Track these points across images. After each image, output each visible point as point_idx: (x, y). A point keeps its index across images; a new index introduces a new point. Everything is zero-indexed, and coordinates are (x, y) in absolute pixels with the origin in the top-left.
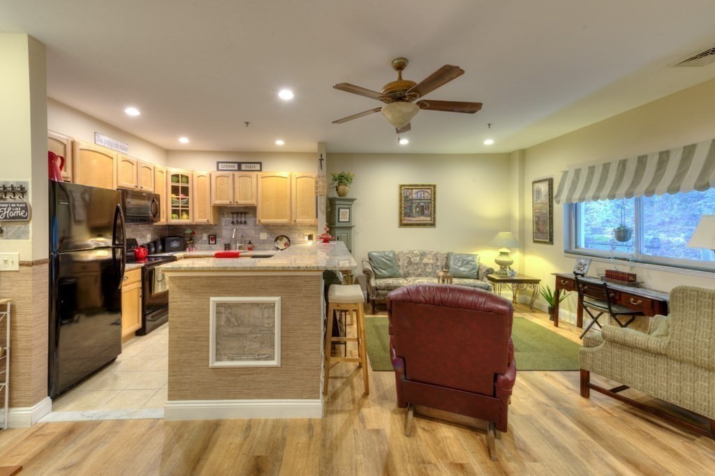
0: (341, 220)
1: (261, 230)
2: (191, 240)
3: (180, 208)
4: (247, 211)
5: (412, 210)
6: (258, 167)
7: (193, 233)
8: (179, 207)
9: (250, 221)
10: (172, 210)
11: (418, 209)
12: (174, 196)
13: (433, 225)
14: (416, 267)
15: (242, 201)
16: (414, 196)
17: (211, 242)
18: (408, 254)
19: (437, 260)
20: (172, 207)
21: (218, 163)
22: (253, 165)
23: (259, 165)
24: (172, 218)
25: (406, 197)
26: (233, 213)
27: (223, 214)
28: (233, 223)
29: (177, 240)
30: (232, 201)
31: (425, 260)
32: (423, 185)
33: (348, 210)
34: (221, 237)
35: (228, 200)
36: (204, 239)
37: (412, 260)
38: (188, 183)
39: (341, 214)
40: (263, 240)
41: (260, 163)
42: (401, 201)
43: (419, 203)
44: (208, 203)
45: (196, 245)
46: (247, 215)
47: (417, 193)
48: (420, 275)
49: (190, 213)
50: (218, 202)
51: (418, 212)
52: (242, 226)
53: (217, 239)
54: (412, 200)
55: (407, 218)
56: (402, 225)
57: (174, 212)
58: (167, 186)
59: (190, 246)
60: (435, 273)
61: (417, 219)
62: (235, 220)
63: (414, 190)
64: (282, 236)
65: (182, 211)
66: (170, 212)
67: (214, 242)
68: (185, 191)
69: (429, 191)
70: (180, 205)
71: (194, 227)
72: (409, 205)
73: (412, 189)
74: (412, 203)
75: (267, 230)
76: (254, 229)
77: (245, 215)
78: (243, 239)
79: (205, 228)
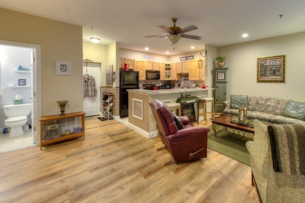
0: (218, 79)
1: (193, 83)
2: (173, 85)
3: (168, 75)
5: (266, 73)
6: (192, 57)
7: (174, 83)
11: (270, 72)
12: (166, 71)
13: (283, 81)
14: (261, 106)
15: (184, 72)
16: (268, 64)
18: (258, 98)
19: (278, 104)
20: (166, 74)
21: (181, 58)
24: (166, 78)
25: (263, 65)
26: (184, 76)
27: (182, 77)
28: (184, 80)
29: (169, 85)
31: (269, 103)
32: (275, 57)
33: (223, 74)
34: (181, 85)
35: (180, 71)
36: (177, 85)
37: (259, 102)
38: (170, 66)
39: (219, 76)
40: (193, 87)
42: (258, 67)
43: (271, 68)
44: (175, 73)
45: (174, 87)
47: (270, 62)
48: (263, 111)
49: (171, 76)
50: (178, 72)
51: (271, 74)
52: (187, 81)
54: (266, 66)
55: (262, 77)
56: (259, 81)
57: (166, 76)
58: (164, 68)
60: (274, 112)
61: (270, 78)
63: (268, 61)
64: (197, 85)
66: (165, 76)
67: (179, 87)
68: (169, 69)
69: (280, 60)
71: (173, 81)
72: (264, 69)
73: (267, 60)
74: (266, 69)
75: (195, 83)
76: (191, 82)
77: (188, 77)
78: (187, 86)
79: (176, 81)
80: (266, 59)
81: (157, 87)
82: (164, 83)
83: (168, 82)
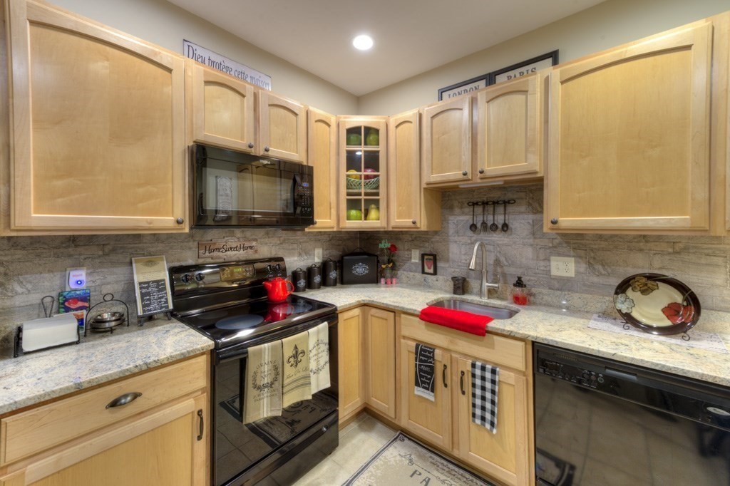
1: (555, 250)
2: (390, 261)
3: (363, 197)
4: (510, 196)
7: (393, 248)
8: (360, 194)
9: (520, 221)
10: (348, 200)
12: (352, 173)
15: (496, 167)
17: (427, 270)
20: (348, 194)
21: (443, 91)
22: (532, 66)
23: (552, 59)
24: (349, 218)
26: (475, 204)
27: (451, 208)
28: (473, 227)
29: (364, 261)
30: (469, 170)
34: (447, 260)
35: (459, 169)
36: (413, 261)
38: (378, 143)
40: (561, 279)
41: (553, 55)
44: (415, 182)
45: (400, 273)
46: (510, 208)
49: (383, 205)
50: (436, 177)
52: (497, 237)
53: (440, 264)
57: (353, 204)
58: (338, 154)
59: (387, 274)
62: (479, 221)
64: (655, 278)
65: (367, 202)
66: (344, 205)
67: (431, 271)
68: (373, 161)
70: (363, 191)
75: (574, 249)
76: (532, 245)
77: (505, 207)
78: (499, 270)
79: (416, 238)
81: (295, 276)
82: (339, 245)
83: (358, 241)
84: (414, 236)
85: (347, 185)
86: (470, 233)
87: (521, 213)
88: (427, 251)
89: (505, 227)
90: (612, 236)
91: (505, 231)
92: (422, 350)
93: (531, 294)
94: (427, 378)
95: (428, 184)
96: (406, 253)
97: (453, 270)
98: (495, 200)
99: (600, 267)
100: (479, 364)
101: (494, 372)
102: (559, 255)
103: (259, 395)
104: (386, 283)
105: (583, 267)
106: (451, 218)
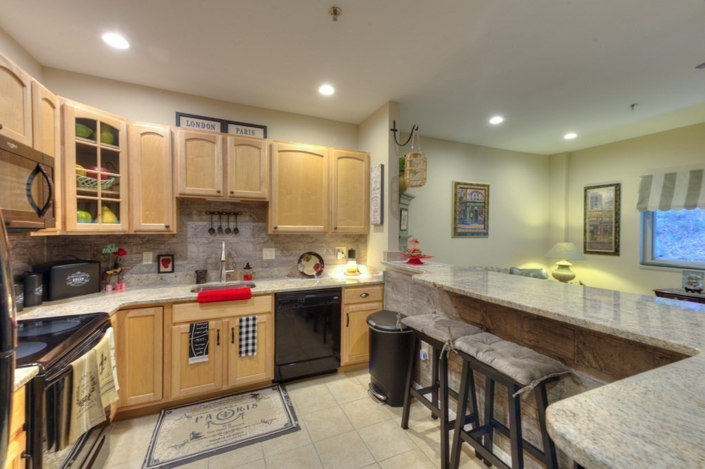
0: (402, 227)
1: (265, 245)
2: (116, 266)
3: (99, 198)
4: (238, 209)
5: (466, 216)
6: (258, 131)
7: (121, 252)
8: (95, 195)
9: (246, 226)
10: (79, 200)
11: (472, 214)
12: (80, 168)
13: (486, 234)
15: (242, 190)
16: (468, 197)
17: (163, 268)
20: (79, 193)
21: (177, 115)
22: (252, 129)
23: (262, 130)
24: (79, 219)
25: (461, 198)
26: (212, 213)
27: (190, 215)
29: (81, 269)
30: (221, 189)
32: (478, 185)
34: (186, 258)
35: (213, 187)
36: (144, 263)
38: (116, 142)
39: (402, 218)
40: (268, 261)
41: (264, 128)
42: (455, 203)
43: (473, 207)
44: (167, 191)
45: (126, 277)
47: (472, 194)
49: (123, 209)
50: (192, 191)
51: (472, 218)
52: (231, 238)
53: (177, 263)
54: (466, 202)
55: (461, 226)
56: (457, 234)
58: (63, 143)
59: (114, 279)
61: (471, 226)
62: (216, 227)
63: (468, 190)
64: (310, 253)
65: (104, 204)
66: (72, 205)
67: (169, 269)
68: (111, 161)
69: (483, 192)
70: (99, 191)
71: (121, 240)
72: (464, 208)
73: (467, 188)
74: (466, 207)
75: (275, 243)
76: (252, 242)
77: (236, 217)
78: (231, 261)
79: (148, 241)
80: (466, 186)
82: (24, 254)
83: (45, 248)
84: (145, 240)
85: (78, 183)
86: (208, 235)
87: (245, 221)
88: (163, 252)
89: (236, 231)
90: (292, 235)
91: (236, 233)
92: (197, 327)
93: (254, 273)
94: (201, 347)
95: (180, 194)
96: (135, 256)
97: (191, 266)
98: (228, 211)
99: (285, 252)
100: (244, 318)
101: (254, 319)
102: (267, 247)
103: (80, 411)
104: (113, 289)
105: (279, 252)
106: (190, 223)
